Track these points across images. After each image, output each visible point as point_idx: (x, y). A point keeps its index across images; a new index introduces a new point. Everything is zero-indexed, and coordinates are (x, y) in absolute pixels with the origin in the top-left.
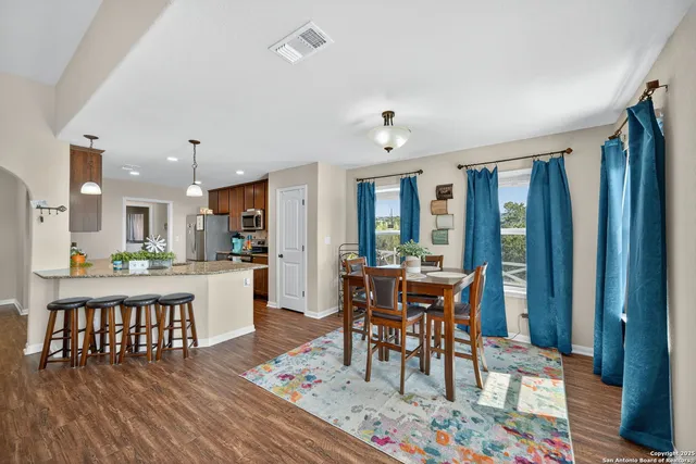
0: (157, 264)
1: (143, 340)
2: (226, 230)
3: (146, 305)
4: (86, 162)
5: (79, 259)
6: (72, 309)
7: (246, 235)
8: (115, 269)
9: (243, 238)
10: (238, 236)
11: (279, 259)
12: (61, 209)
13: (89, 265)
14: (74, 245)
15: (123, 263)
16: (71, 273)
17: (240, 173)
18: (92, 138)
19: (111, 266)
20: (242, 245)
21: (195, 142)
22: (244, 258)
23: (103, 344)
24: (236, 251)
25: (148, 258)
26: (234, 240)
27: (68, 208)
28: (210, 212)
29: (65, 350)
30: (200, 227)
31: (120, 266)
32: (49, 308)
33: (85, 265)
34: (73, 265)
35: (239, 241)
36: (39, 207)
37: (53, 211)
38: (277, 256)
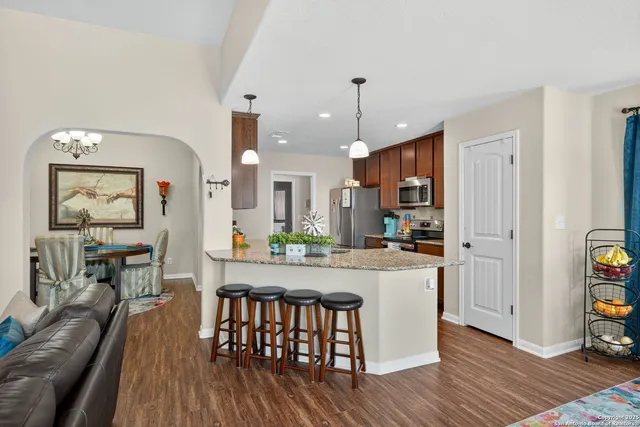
0: (315, 250)
1: (303, 348)
2: (376, 207)
3: (308, 305)
4: (245, 129)
5: (239, 239)
6: (237, 297)
7: (402, 214)
8: (273, 253)
9: (397, 217)
10: (391, 215)
11: (462, 249)
12: (225, 183)
13: (247, 246)
14: (234, 223)
15: (279, 246)
16: (234, 255)
17: (402, 126)
18: (251, 97)
19: (269, 249)
20: (397, 227)
21: (359, 81)
22: (404, 245)
23: (263, 344)
24: (388, 234)
25: (305, 242)
26: (387, 220)
27: (230, 181)
28: (357, 184)
29: (231, 342)
30: (346, 204)
31: (277, 251)
32: (218, 294)
33: (245, 246)
34: (235, 246)
35: (393, 221)
36: (209, 182)
37: (219, 186)
38: (461, 245)
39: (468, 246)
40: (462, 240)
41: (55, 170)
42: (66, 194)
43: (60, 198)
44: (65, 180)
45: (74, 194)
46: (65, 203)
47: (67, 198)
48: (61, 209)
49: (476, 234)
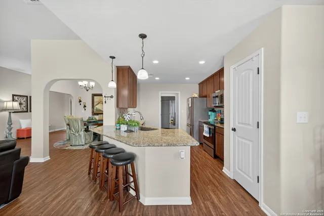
4: (123, 73)
8: (117, 128)
9: (216, 112)
10: (213, 110)
11: (232, 132)
12: (112, 97)
18: (113, 57)
20: (215, 117)
21: (143, 36)
25: (127, 124)
30: (190, 105)
35: (213, 113)
36: (105, 97)
37: (109, 98)
38: (231, 129)
39: (234, 130)
40: (232, 126)
41: (94, 95)
42: (96, 103)
43: (95, 105)
44: (96, 99)
45: (98, 104)
46: (97, 106)
47: (97, 105)
48: (95, 108)
49: (239, 123)
